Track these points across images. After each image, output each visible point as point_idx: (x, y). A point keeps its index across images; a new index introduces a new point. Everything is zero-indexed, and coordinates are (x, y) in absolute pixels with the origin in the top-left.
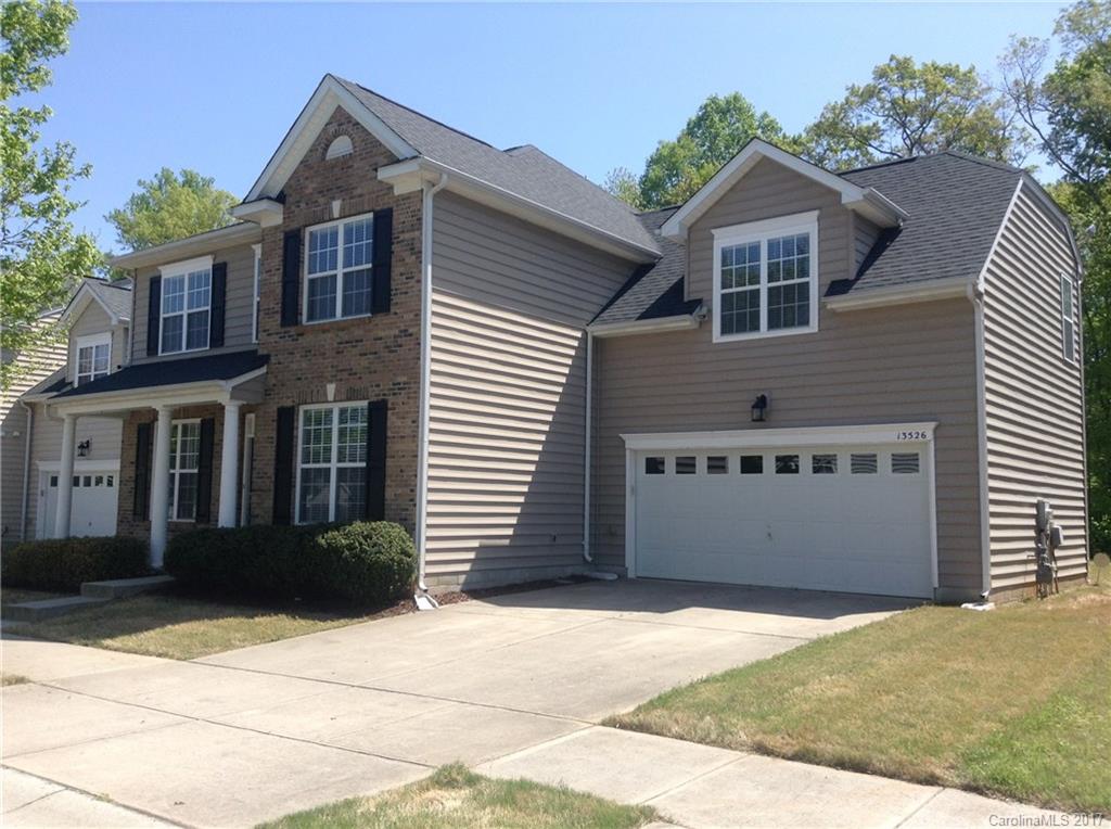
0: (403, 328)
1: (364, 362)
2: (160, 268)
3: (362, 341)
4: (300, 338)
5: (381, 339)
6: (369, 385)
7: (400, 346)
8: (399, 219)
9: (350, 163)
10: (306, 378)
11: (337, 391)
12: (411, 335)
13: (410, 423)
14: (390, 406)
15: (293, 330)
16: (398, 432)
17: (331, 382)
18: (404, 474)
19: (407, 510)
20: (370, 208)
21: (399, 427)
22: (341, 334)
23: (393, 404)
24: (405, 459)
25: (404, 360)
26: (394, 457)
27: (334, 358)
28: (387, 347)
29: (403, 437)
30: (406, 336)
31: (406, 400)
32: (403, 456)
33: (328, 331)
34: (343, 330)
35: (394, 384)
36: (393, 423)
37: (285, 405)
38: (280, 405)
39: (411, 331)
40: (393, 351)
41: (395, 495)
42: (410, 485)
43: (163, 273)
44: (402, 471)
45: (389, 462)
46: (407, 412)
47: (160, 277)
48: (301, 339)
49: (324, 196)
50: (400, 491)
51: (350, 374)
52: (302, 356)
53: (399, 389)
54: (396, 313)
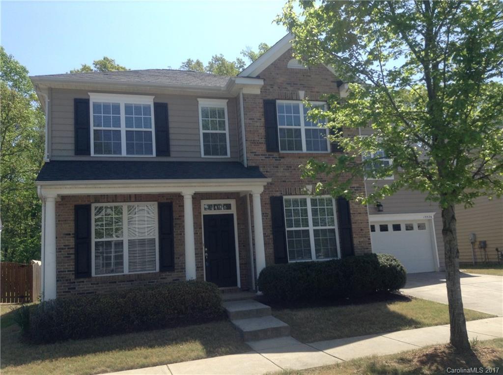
2: (89, 93)
4: (282, 159)
9: (309, 74)
10: (289, 181)
11: (313, 190)
13: (363, 207)
15: (276, 155)
16: (357, 211)
17: (308, 184)
18: (364, 231)
19: (368, 249)
21: (356, 209)
24: (363, 224)
26: (356, 223)
29: (360, 213)
32: (362, 223)
35: (351, 188)
36: (353, 206)
37: (275, 195)
38: (271, 195)
41: (359, 242)
43: (91, 97)
44: (361, 230)
45: (354, 226)
47: (89, 100)
48: (282, 160)
49: (291, 86)
50: (362, 240)
52: (284, 169)
53: (354, 190)
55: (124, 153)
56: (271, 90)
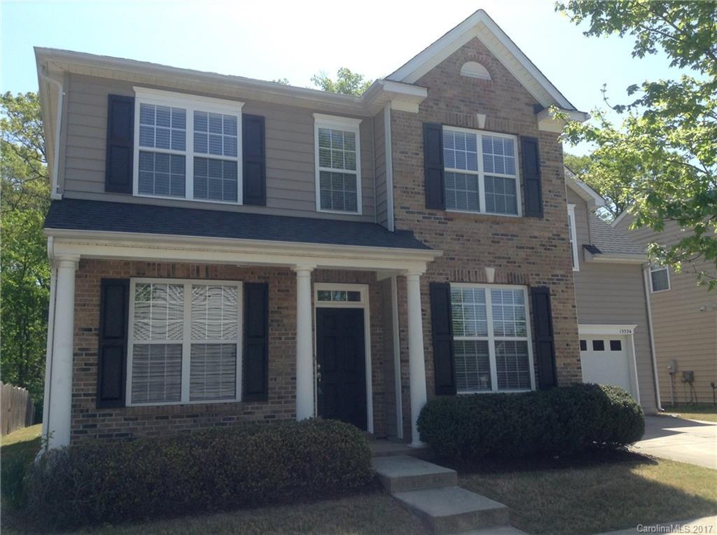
0: (555, 233)
1: (522, 254)
2: (135, 88)
3: (518, 236)
4: (449, 222)
5: (536, 237)
6: (529, 273)
7: (555, 246)
8: (543, 149)
9: (492, 88)
10: (459, 259)
11: (496, 275)
12: (563, 239)
13: (571, 308)
14: (551, 292)
15: (440, 214)
16: (561, 314)
17: (489, 266)
18: (571, 347)
19: (577, 376)
20: (516, 132)
21: (561, 310)
22: (495, 226)
23: (553, 291)
24: (569, 335)
25: (559, 257)
26: (559, 333)
27: (491, 246)
28: (543, 245)
29: (565, 318)
30: (559, 239)
31: (565, 289)
32: (568, 333)
33: (481, 222)
34: (498, 223)
35: (552, 276)
36: (555, 306)
37: (437, 281)
38: (431, 280)
39: (562, 236)
40: (549, 249)
41: (564, 364)
42: (576, 356)
43: (138, 95)
44: (567, 345)
45: (556, 338)
46: (567, 299)
47: (133, 99)
48: (450, 224)
49: (466, 105)
50: (568, 361)
51: (508, 262)
52: (452, 239)
53: (557, 280)
54: (547, 220)
55: (190, 195)
56: (435, 108)
